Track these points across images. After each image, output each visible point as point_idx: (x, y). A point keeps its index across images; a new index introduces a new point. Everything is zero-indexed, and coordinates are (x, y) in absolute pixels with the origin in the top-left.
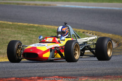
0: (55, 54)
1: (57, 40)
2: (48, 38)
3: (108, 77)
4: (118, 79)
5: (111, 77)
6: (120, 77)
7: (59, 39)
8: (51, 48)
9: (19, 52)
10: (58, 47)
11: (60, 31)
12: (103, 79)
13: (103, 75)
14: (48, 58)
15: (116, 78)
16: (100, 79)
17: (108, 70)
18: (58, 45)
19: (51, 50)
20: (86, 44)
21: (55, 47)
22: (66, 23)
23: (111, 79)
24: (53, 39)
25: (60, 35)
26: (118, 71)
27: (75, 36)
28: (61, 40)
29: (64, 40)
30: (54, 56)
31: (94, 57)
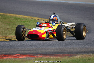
0: (49, 35)
1: (50, 25)
2: (43, 24)
3: (58, 55)
4: (66, 57)
5: (60, 55)
6: (67, 55)
7: (51, 25)
8: (47, 31)
9: (24, 33)
10: (51, 30)
11: (52, 19)
12: (54, 57)
13: (54, 54)
14: (45, 38)
15: (64, 56)
16: (52, 57)
17: (58, 50)
18: (51, 29)
19: (47, 32)
20: (67, 28)
21: (50, 30)
22: (54, 13)
23: (60, 57)
24: (47, 24)
25: (51, 22)
26: (65, 50)
27: (61, 23)
28: (53, 25)
29: (55, 25)
30: (48, 37)
31: (74, 37)
